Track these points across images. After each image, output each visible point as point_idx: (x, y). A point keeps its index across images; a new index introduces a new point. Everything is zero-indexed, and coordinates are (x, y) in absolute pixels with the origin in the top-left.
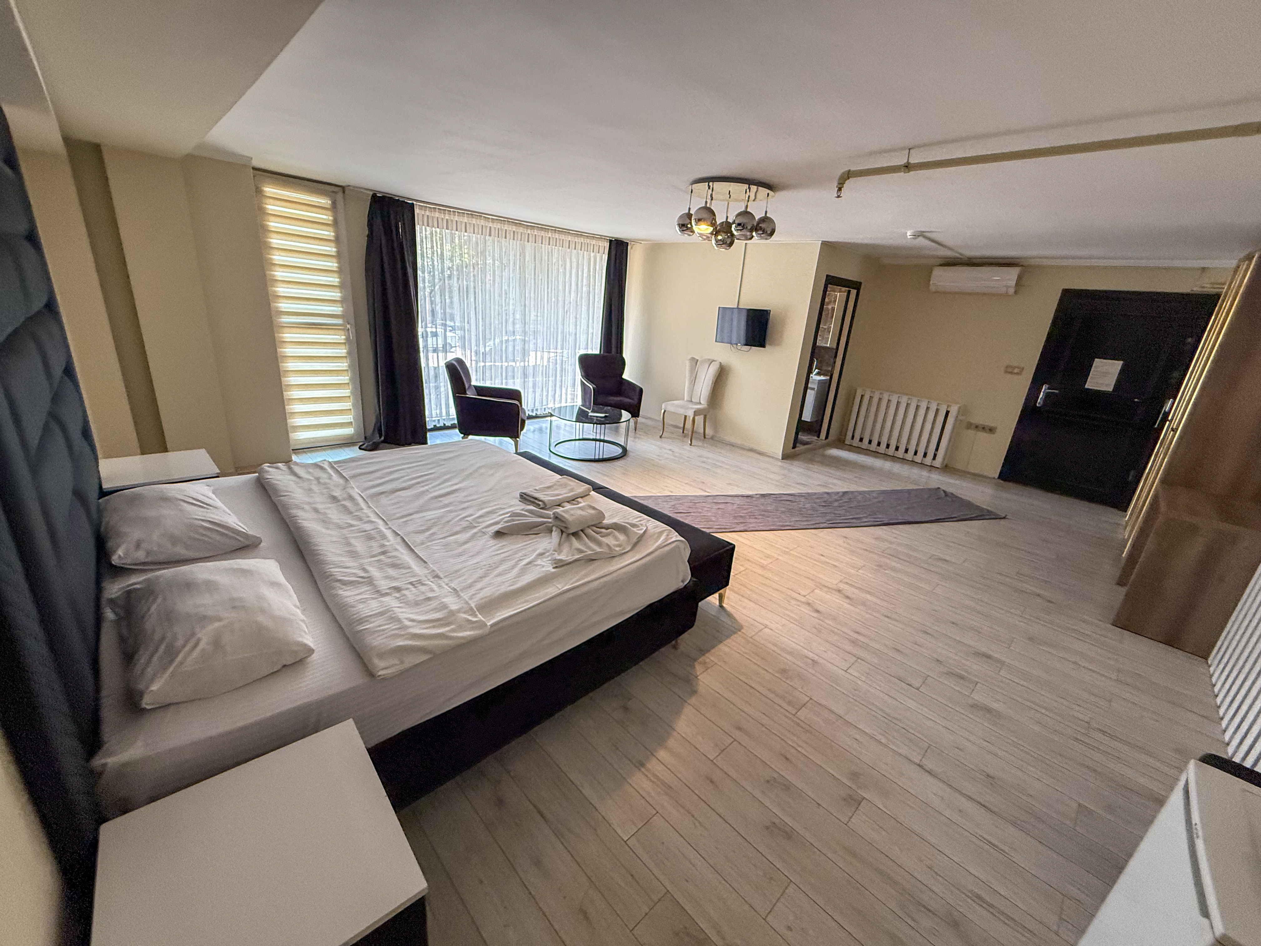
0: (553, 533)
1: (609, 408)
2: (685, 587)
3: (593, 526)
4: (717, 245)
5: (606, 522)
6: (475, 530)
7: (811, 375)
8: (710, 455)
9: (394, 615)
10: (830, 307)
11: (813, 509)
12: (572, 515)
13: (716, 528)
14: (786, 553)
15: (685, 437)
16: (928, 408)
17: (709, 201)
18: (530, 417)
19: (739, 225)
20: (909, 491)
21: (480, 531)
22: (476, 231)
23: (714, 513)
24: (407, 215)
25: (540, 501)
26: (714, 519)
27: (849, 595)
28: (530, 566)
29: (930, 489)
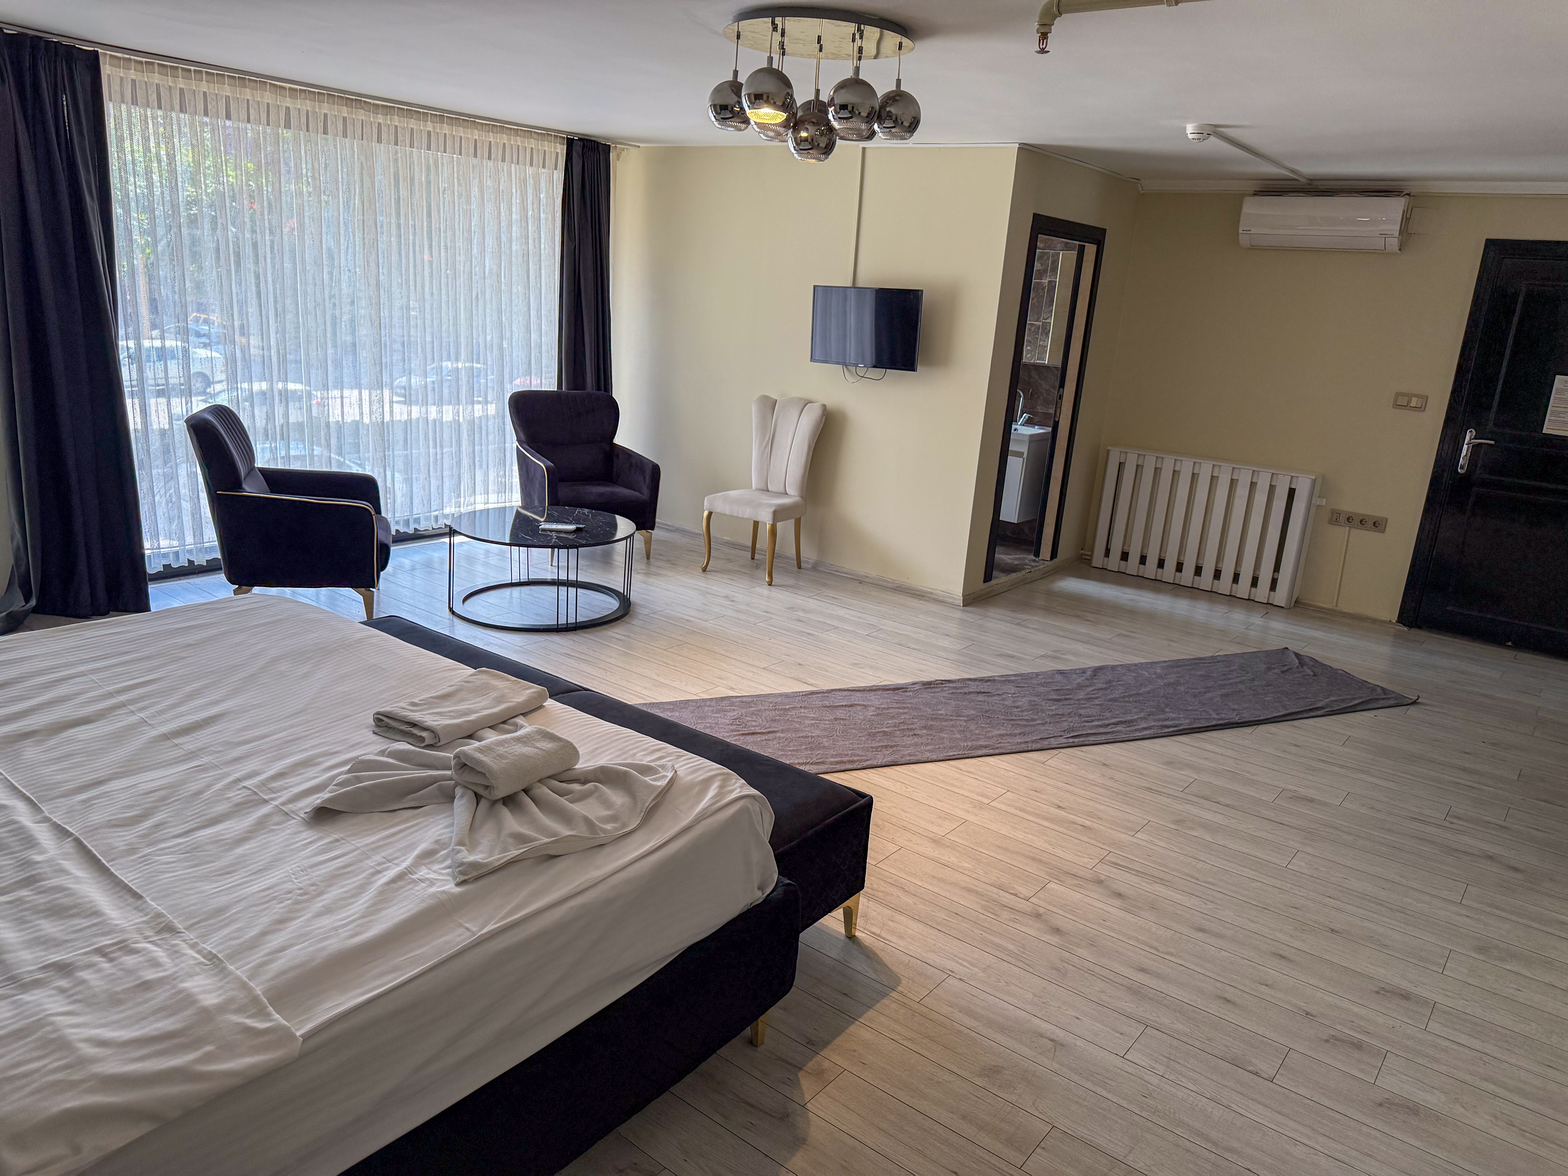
0: (456, 801)
1: (586, 511)
2: (767, 901)
3: (549, 777)
4: (799, 150)
5: (583, 764)
6: (265, 810)
7: (1014, 427)
8: (812, 604)
9: (54, 1036)
10: (1045, 281)
11: (1033, 706)
12: (501, 756)
13: (831, 763)
14: (981, 806)
15: (757, 567)
16: (1253, 485)
17: (776, 57)
18: (402, 538)
19: (843, 107)
20: (1227, 660)
21: (278, 810)
22: (252, 118)
23: (825, 730)
24: (81, 78)
25: (425, 729)
26: (826, 742)
27: (1122, 889)
28: (400, 883)
29: (1268, 653)
